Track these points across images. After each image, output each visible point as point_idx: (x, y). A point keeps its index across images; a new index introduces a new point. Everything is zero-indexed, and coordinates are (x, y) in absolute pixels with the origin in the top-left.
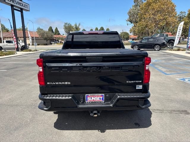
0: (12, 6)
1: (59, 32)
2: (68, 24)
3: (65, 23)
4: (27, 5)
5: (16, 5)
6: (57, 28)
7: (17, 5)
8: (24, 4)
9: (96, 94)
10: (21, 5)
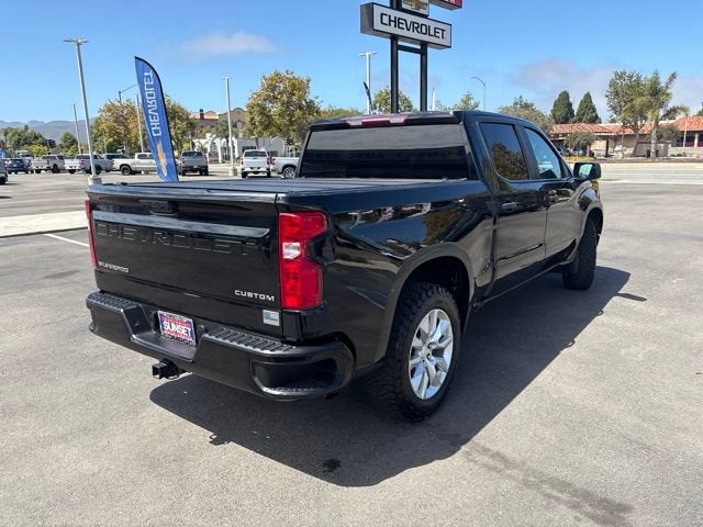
0: (394, 38)
1: (594, 110)
2: (631, 77)
3: (616, 74)
4: (442, 27)
5: (404, 33)
6: (588, 96)
7: (410, 34)
8: (433, 25)
9: (178, 317)
10: (424, 31)
